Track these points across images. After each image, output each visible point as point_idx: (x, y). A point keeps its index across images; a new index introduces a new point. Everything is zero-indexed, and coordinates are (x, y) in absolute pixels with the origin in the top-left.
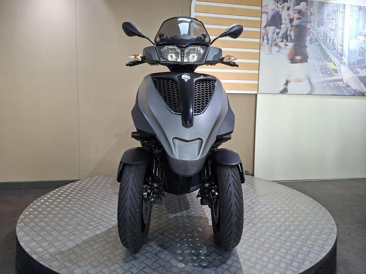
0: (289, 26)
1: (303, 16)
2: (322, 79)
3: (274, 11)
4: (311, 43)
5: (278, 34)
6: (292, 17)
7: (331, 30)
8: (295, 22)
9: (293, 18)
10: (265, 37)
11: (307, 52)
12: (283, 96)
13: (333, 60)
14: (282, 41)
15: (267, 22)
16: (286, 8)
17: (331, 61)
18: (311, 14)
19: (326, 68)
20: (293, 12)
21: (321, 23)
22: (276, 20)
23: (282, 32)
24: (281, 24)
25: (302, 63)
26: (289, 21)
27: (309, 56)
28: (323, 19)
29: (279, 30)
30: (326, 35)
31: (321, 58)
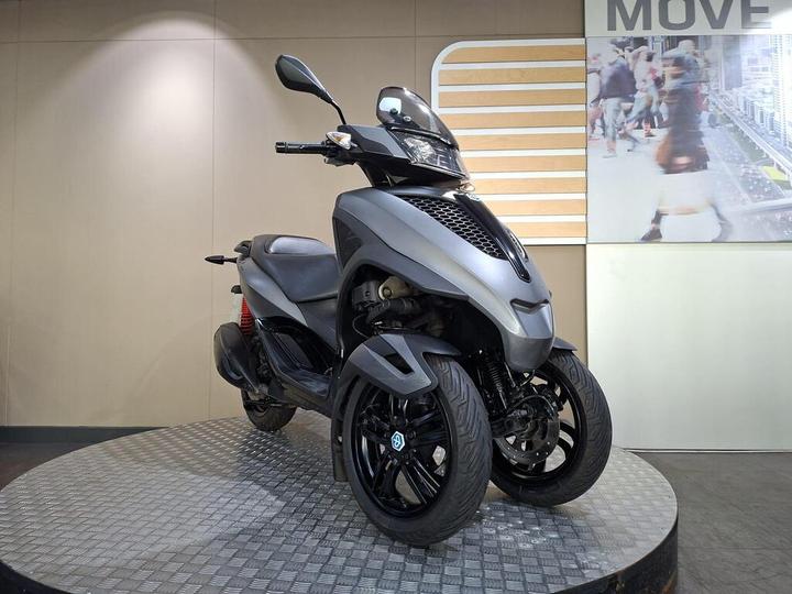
0: (654, 93)
1: (689, 70)
2: (750, 205)
3: (616, 65)
4: (712, 127)
5: (627, 112)
6: (659, 74)
7: (764, 93)
8: (669, 84)
9: (664, 75)
10: (598, 122)
11: (705, 146)
12: (649, 247)
13: (776, 160)
14: (640, 127)
15: (601, 92)
16: (644, 56)
17: (771, 163)
18: (708, 63)
19: (758, 180)
20: (661, 63)
21: (735, 81)
22: (621, 84)
23: (638, 107)
24: (635, 91)
25: (693, 171)
26: (652, 83)
27: (708, 154)
28: (739, 72)
29: (630, 104)
30: (749, 106)
31: (742, 159)
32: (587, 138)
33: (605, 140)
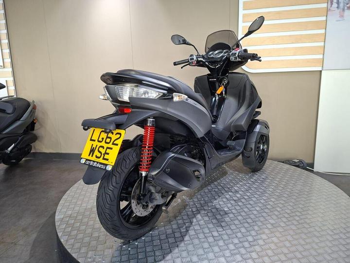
32: (328, 10)
33: (339, 11)
